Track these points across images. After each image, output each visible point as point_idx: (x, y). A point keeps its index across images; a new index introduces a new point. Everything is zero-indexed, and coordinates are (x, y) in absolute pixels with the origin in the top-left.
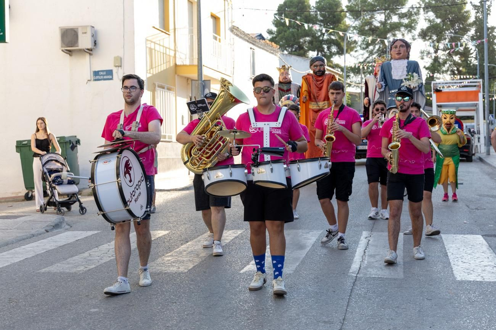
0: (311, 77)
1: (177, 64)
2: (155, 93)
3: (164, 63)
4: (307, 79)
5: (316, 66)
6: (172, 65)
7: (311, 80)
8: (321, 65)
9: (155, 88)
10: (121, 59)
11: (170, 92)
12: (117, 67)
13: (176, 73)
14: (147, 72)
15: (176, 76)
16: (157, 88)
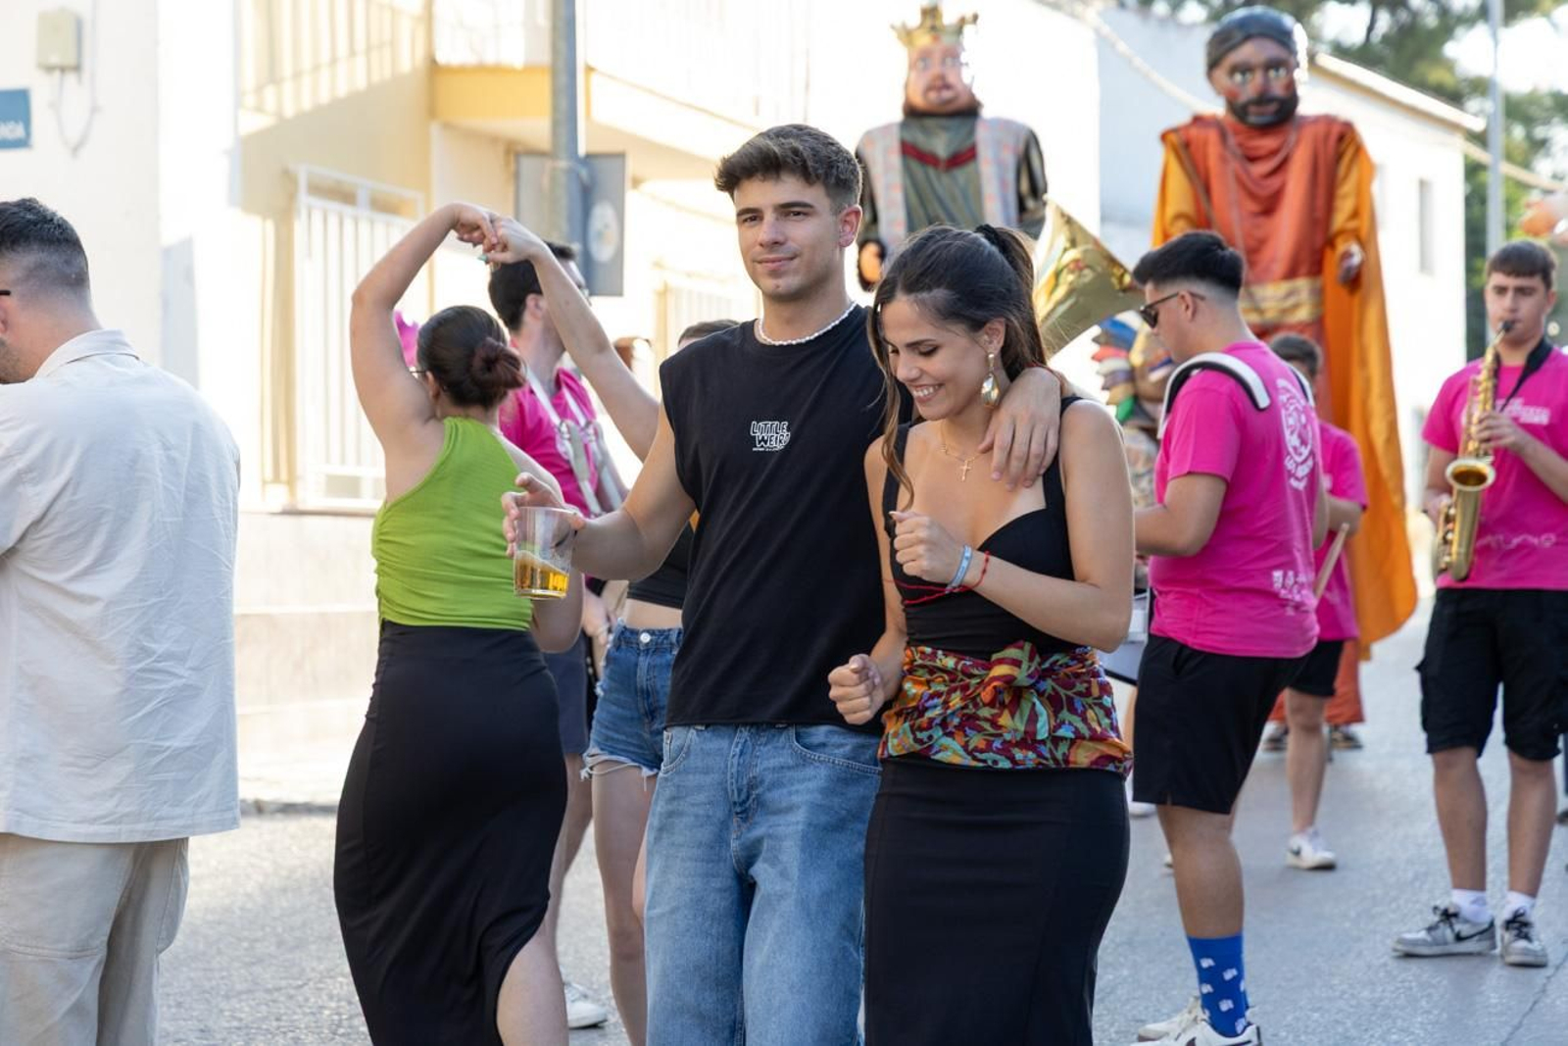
0: (1213, 136)
1: (442, 58)
2: (290, 231)
3: (352, 53)
4: (1187, 145)
5: (1245, 69)
6: (406, 66)
7: (1214, 150)
8: (1274, 65)
9: (292, 197)
10: (79, 25)
11: (388, 225)
12: (57, 74)
13: (432, 111)
14: (238, 104)
15: (435, 129)
16: (304, 199)
